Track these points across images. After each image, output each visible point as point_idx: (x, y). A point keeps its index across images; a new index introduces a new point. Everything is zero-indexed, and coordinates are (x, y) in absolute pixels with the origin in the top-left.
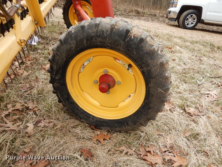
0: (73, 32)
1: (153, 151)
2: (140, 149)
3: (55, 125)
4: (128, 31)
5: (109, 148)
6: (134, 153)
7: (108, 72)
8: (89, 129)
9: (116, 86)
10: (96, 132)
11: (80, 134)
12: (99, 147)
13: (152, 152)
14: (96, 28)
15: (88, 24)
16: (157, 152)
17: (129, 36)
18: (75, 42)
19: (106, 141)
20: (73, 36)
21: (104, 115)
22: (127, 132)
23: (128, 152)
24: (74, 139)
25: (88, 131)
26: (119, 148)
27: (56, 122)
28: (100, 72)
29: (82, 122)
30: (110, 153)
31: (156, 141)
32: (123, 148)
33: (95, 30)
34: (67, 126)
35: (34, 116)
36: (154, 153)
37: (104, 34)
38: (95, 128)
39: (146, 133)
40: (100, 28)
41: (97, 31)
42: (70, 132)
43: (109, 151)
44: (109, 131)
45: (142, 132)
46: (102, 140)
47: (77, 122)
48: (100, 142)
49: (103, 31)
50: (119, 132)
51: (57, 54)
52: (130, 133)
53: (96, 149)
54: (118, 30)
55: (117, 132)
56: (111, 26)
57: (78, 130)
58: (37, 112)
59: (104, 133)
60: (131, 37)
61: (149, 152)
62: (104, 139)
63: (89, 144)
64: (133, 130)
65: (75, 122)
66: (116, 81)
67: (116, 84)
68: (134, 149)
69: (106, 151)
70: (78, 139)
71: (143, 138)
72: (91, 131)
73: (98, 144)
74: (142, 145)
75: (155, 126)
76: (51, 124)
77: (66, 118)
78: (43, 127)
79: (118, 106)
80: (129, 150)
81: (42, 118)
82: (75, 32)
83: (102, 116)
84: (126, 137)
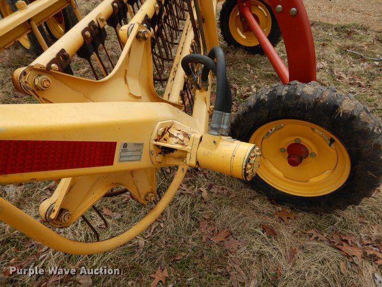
0: (266, 100)
1: (352, 241)
2: (333, 236)
3: (229, 194)
4: (336, 107)
5: (294, 229)
6: (326, 239)
7: (301, 141)
8: (268, 202)
9: (309, 159)
10: (277, 208)
11: (259, 208)
12: (281, 225)
13: (350, 242)
14: (296, 100)
15: (286, 93)
16: (356, 243)
17: (338, 112)
18: (268, 111)
19: (290, 221)
20: (266, 104)
21: (289, 189)
22: (317, 214)
23: (318, 237)
24: (252, 212)
25: (267, 205)
26: (306, 230)
27: (230, 189)
28: (291, 140)
29: (260, 193)
30: (296, 234)
31: (357, 230)
32: (312, 231)
33: (295, 102)
34: (243, 196)
35: (205, 180)
36: (352, 243)
37: (305, 107)
38: (276, 202)
39: (343, 218)
40: (301, 100)
41: (297, 103)
42: (247, 203)
43: (294, 232)
44: (293, 209)
45: (339, 216)
46: (285, 218)
47: (254, 193)
48: (283, 220)
49: (304, 104)
50: (307, 211)
51: (243, 120)
52: (321, 215)
53: (279, 227)
54: (324, 104)
55: (303, 211)
56: (315, 99)
57: (256, 203)
58: (207, 175)
59: (287, 211)
60: (340, 113)
61: (346, 241)
62: (288, 218)
63: (271, 221)
64: (326, 212)
65: (251, 192)
66: (310, 152)
67: (309, 155)
68: (325, 235)
69: (291, 231)
70: (258, 213)
71: (339, 224)
72: (271, 205)
73: (280, 222)
74: (336, 232)
75: (357, 210)
76: (225, 192)
77: (240, 186)
78: (216, 194)
79: (308, 181)
80: (319, 235)
81: (213, 183)
82: (268, 100)
83: (284, 189)
84: (316, 218)
